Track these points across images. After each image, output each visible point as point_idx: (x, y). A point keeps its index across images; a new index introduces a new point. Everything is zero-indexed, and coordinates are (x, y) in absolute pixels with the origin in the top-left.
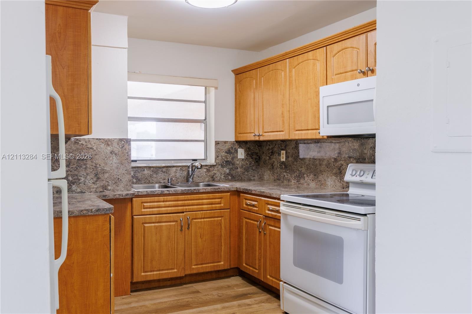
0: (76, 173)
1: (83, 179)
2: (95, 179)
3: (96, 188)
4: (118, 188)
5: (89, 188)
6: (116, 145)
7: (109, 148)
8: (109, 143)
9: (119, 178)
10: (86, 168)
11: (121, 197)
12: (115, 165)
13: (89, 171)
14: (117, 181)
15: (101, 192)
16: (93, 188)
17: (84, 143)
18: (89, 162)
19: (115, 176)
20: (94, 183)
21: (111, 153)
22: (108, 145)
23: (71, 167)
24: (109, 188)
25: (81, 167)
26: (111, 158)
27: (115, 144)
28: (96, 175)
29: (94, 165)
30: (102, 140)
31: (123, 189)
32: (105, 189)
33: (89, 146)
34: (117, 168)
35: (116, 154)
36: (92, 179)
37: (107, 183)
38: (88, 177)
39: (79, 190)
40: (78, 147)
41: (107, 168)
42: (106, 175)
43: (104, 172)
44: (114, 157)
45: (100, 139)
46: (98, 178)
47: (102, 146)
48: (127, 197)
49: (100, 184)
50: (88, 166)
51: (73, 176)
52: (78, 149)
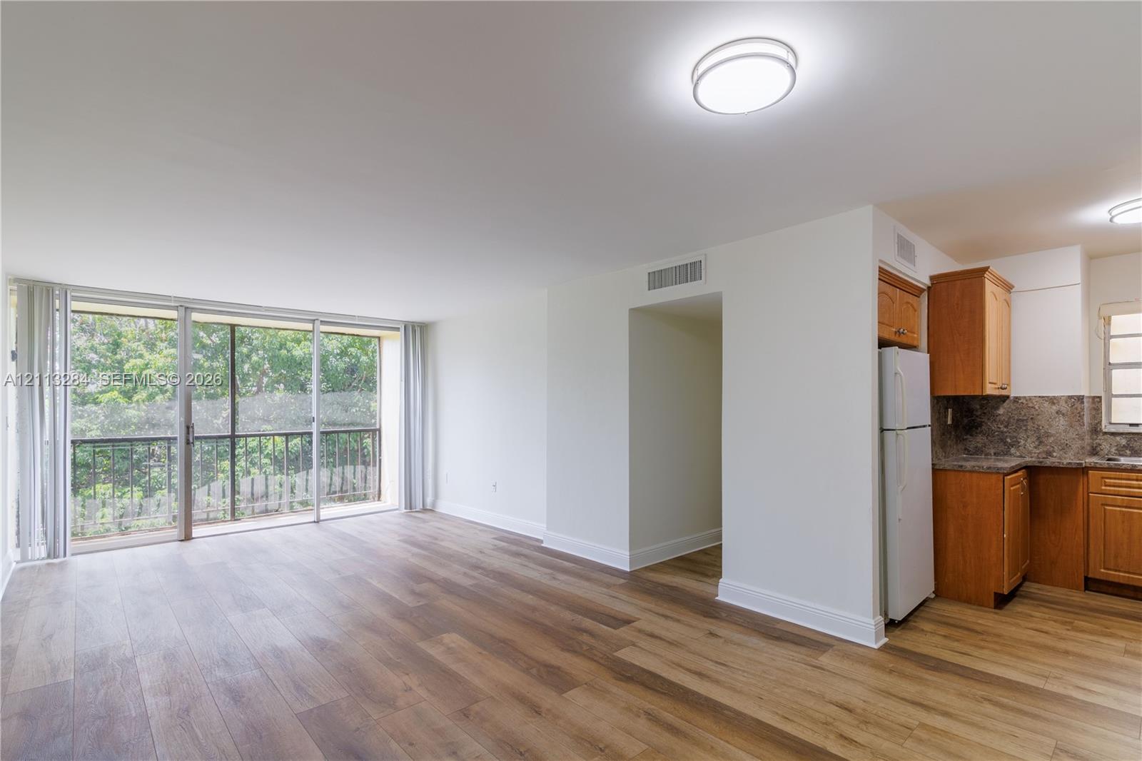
0: (1015, 434)
1: (1022, 442)
2: (1037, 443)
3: (1039, 453)
4: (1066, 456)
5: (1030, 453)
6: (1064, 404)
7: (1054, 407)
8: (1055, 401)
9: (1067, 444)
10: (1026, 430)
11: (1061, 466)
12: (1062, 428)
13: (1030, 433)
14: (1065, 447)
15: (1043, 458)
16: (1035, 453)
17: (1024, 402)
18: (1030, 423)
19: (1062, 441)
20: (1035, 447)
21: (1057, 413)
22: (1054, 404)
23: (1009, 428)
24: (1055, 454)
25: (1021, 428)
26: (1057, 419)
27: (1062, 403)
28: (1038, 438)
29: (1036, 426)
30: (1046, 399)
31: (1072, 458)
32: (1050, 456)
33: (1031, 405)
34: (1065, 431)
35: (1063, 414)
36: (1034, 442)
37: (1052, 449)
38: (1029, 440)
39: (1018, 454)
40: (1018, 406)
41: (1052, 431)
42: (1051, 440)
43: (1048, 435)
44: (1061, 418)
45: (1043, 397)
46: (1041, 442)
47: (1046, 404)
48: (1068, 466)
49: (1042, 449)
50: (1029, 427)
51: (1011, 438)
52: (1017, 408)
